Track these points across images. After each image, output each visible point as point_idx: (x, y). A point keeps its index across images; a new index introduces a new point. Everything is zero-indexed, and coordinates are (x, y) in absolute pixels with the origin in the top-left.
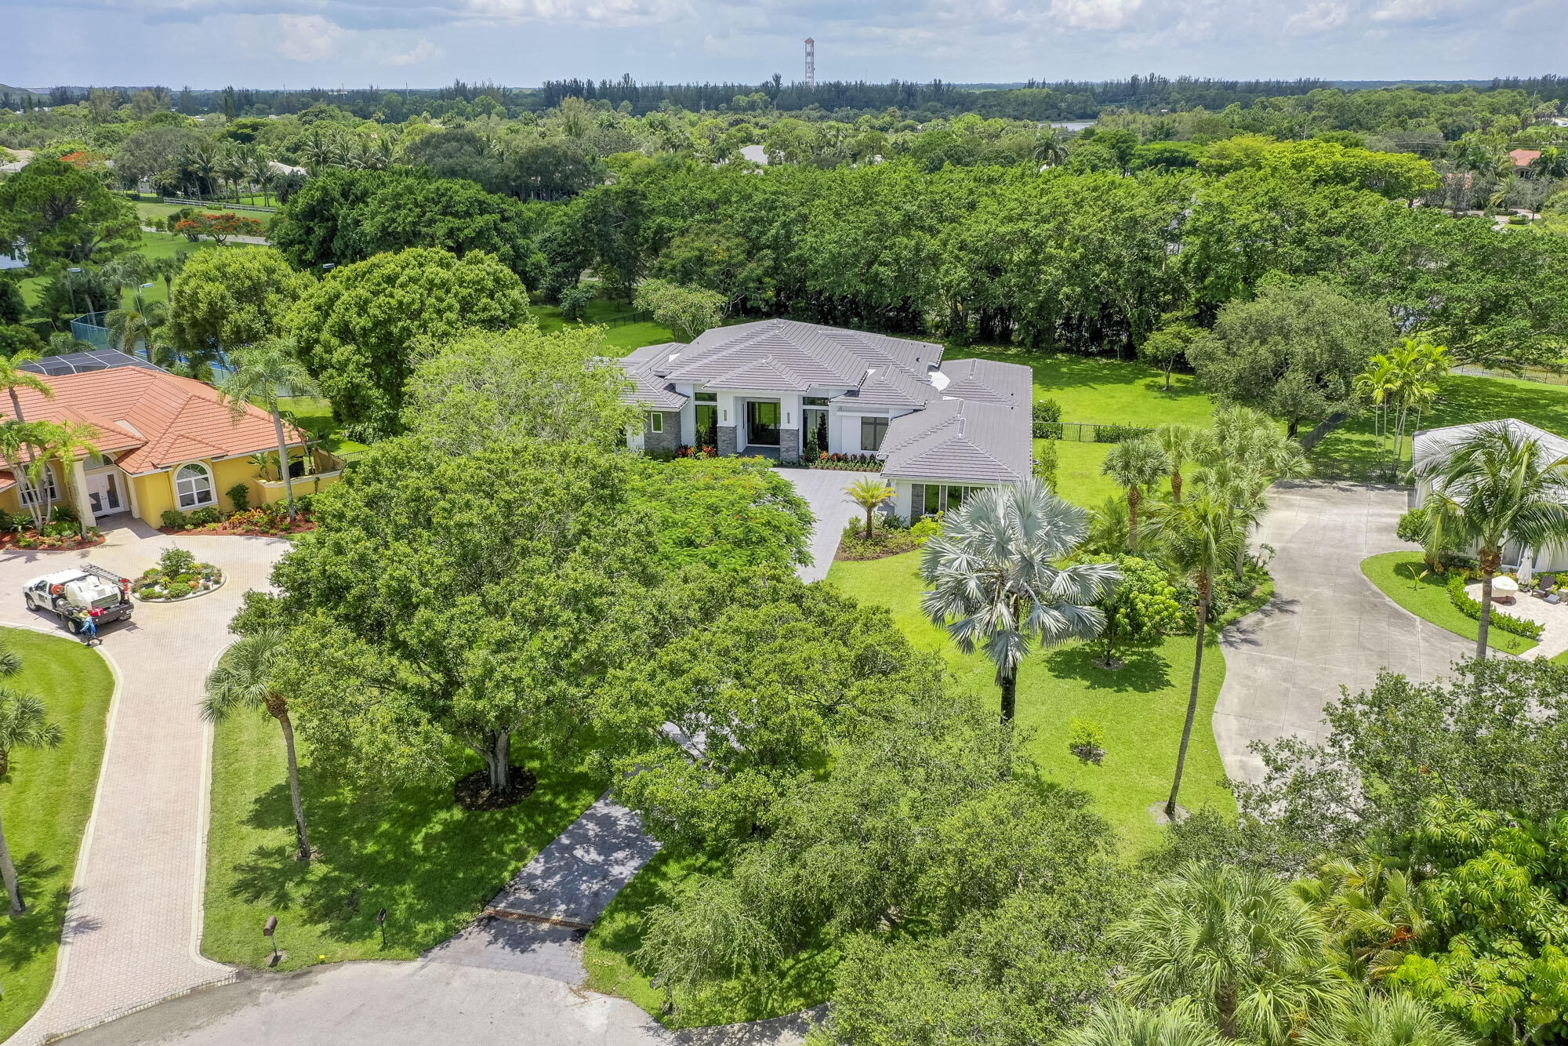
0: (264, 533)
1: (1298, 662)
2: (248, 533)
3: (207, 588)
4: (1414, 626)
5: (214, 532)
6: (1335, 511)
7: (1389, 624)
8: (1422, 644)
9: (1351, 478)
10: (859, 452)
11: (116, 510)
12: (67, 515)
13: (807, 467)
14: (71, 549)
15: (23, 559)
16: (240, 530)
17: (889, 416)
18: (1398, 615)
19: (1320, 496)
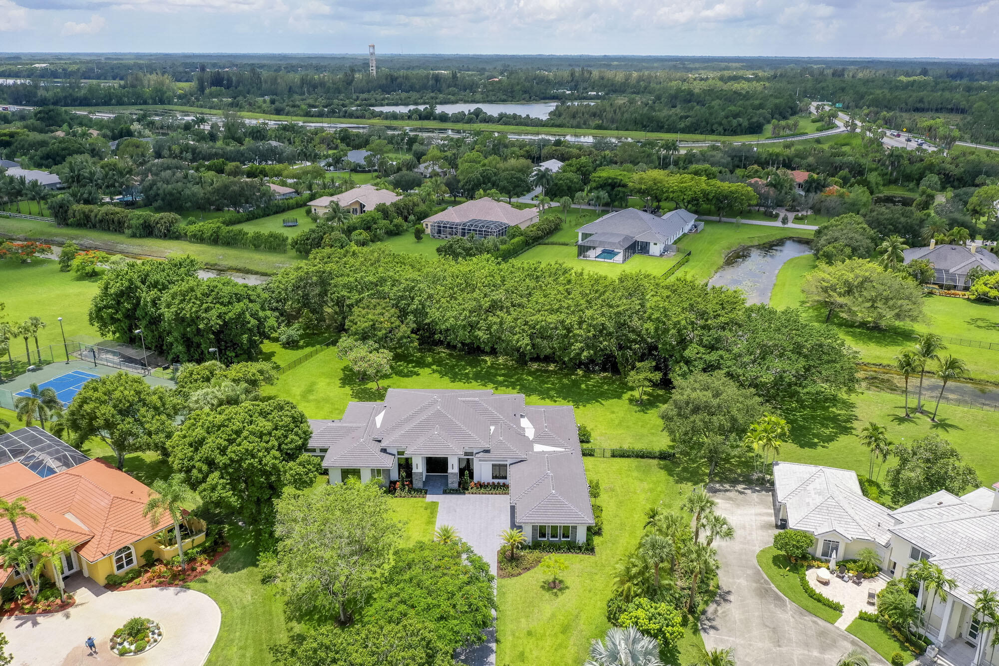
0: (170, 584)
1: (738, 641)
2: (160, 585)
3: (155, 641)
4: (785, 605)
5: (139, 586)
6: (739, 512)
7: (775, 606)
8: (792, 620)
9: (743, 482)
10: (491, 481)
11: (72, 572)
12: (47, 584)
13: (464, 493)
14: (57, 611)
15: (29, 624)
16: (154, 583)
17: (508, 463)
18: (777, 598)
19: (730, 499)
